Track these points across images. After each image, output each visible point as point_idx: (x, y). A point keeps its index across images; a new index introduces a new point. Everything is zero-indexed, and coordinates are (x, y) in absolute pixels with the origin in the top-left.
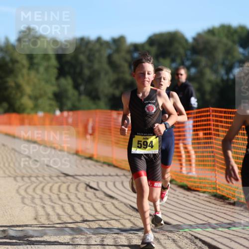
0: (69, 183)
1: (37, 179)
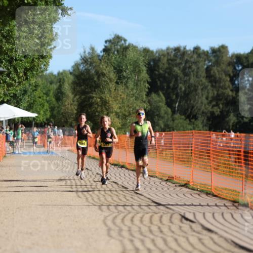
0: (162, 214)
1: (125, 209)
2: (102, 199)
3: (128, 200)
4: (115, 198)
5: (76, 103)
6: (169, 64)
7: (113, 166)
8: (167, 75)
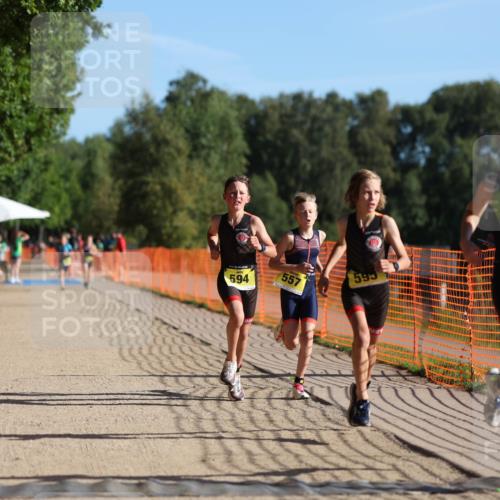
0: (271, 389)
1: (207, 382)
2: (166, 363)
3: (211, 365)
4: (189, 362)
5: (117, 193)
6: (283, 123)
7: (184, 305)
8: (279, 143)
